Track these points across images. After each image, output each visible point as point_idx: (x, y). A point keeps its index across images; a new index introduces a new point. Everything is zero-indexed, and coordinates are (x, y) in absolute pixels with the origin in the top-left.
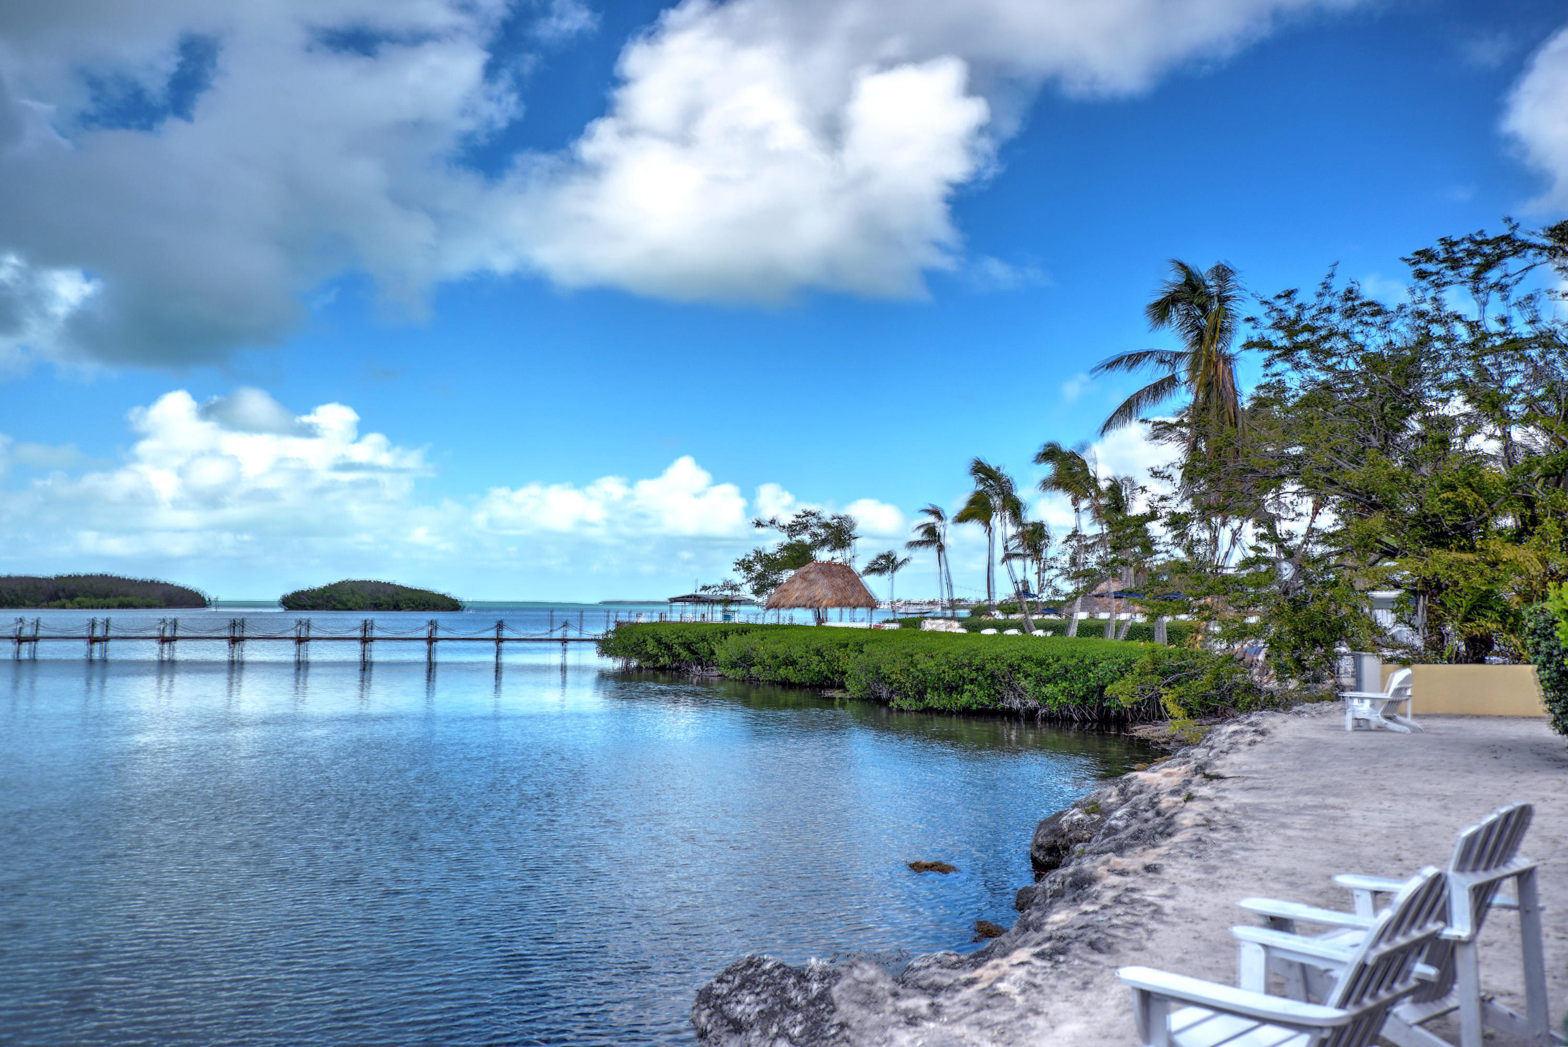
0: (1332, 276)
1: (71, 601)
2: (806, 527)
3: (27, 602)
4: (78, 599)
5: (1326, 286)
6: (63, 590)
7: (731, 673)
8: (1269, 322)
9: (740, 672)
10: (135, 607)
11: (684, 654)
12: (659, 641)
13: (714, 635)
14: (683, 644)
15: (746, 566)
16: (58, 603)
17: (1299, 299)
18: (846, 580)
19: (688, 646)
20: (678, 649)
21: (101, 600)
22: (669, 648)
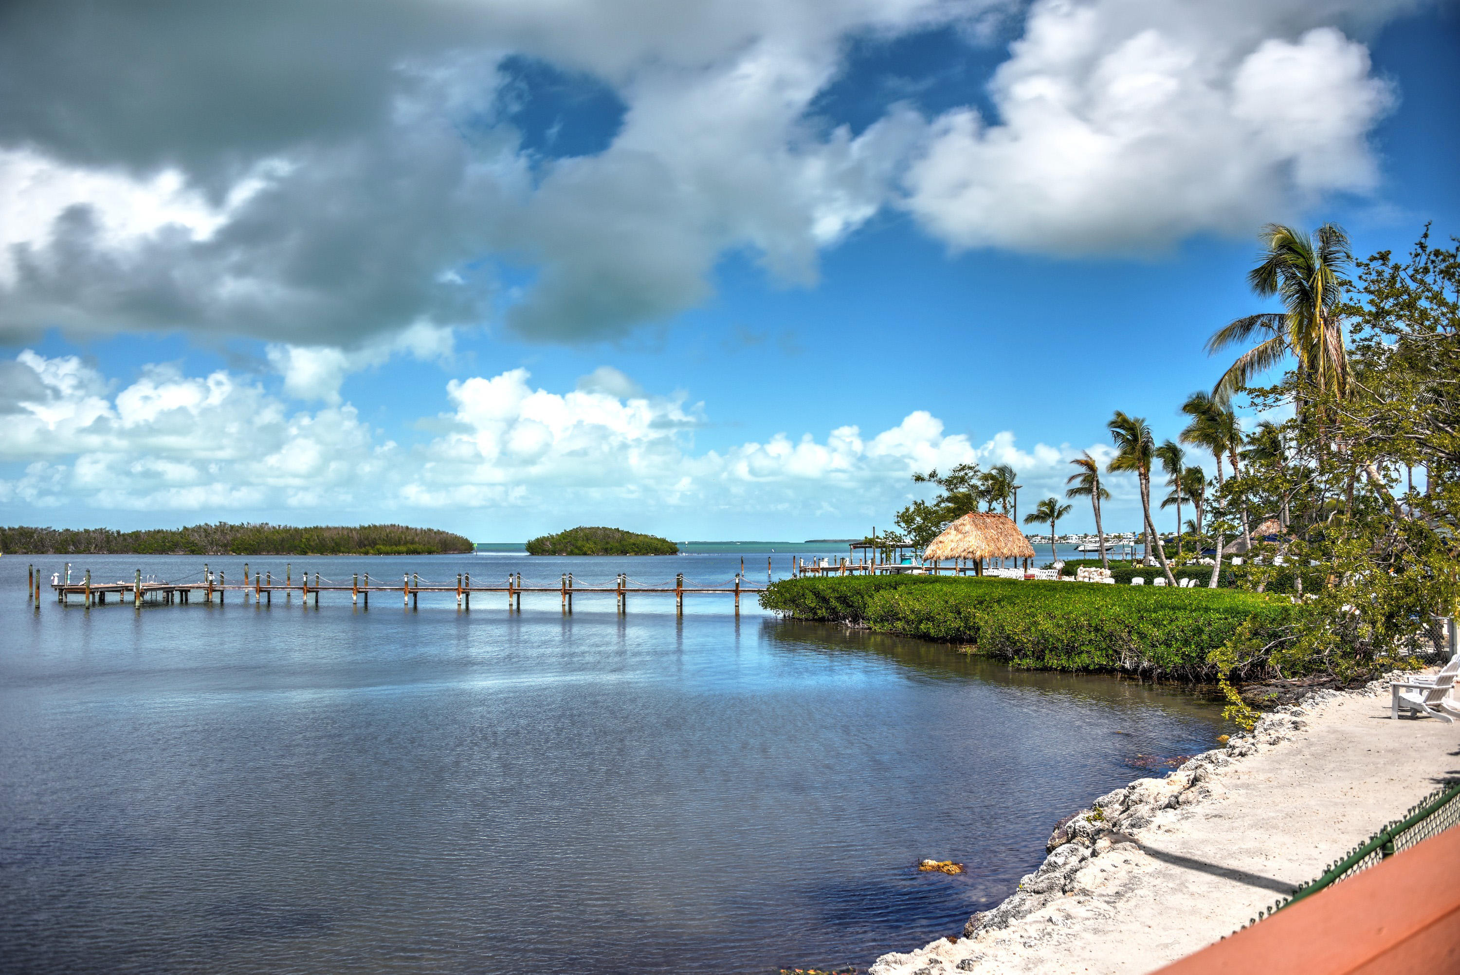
0: (1426, 236)
1: (373, 548)
2: (962, 480)
3: (342, 549)
4: (378, 547)
5: (1423, 247)
6: (367, 539)
7: (877, 628)
8: (1361, 285)
9: (887, 626)
10: (419, 553)
11: (839, 607)
12: (817, 594)
13: (868, 589)
14: (838, 599)
15: (906, 518)
16: (363, 550)
17: (1392, 260)
18: (1000, 531)
19: (843, 599)
20: (834, 603)
21: (394, 547)
22: (825, 600)
